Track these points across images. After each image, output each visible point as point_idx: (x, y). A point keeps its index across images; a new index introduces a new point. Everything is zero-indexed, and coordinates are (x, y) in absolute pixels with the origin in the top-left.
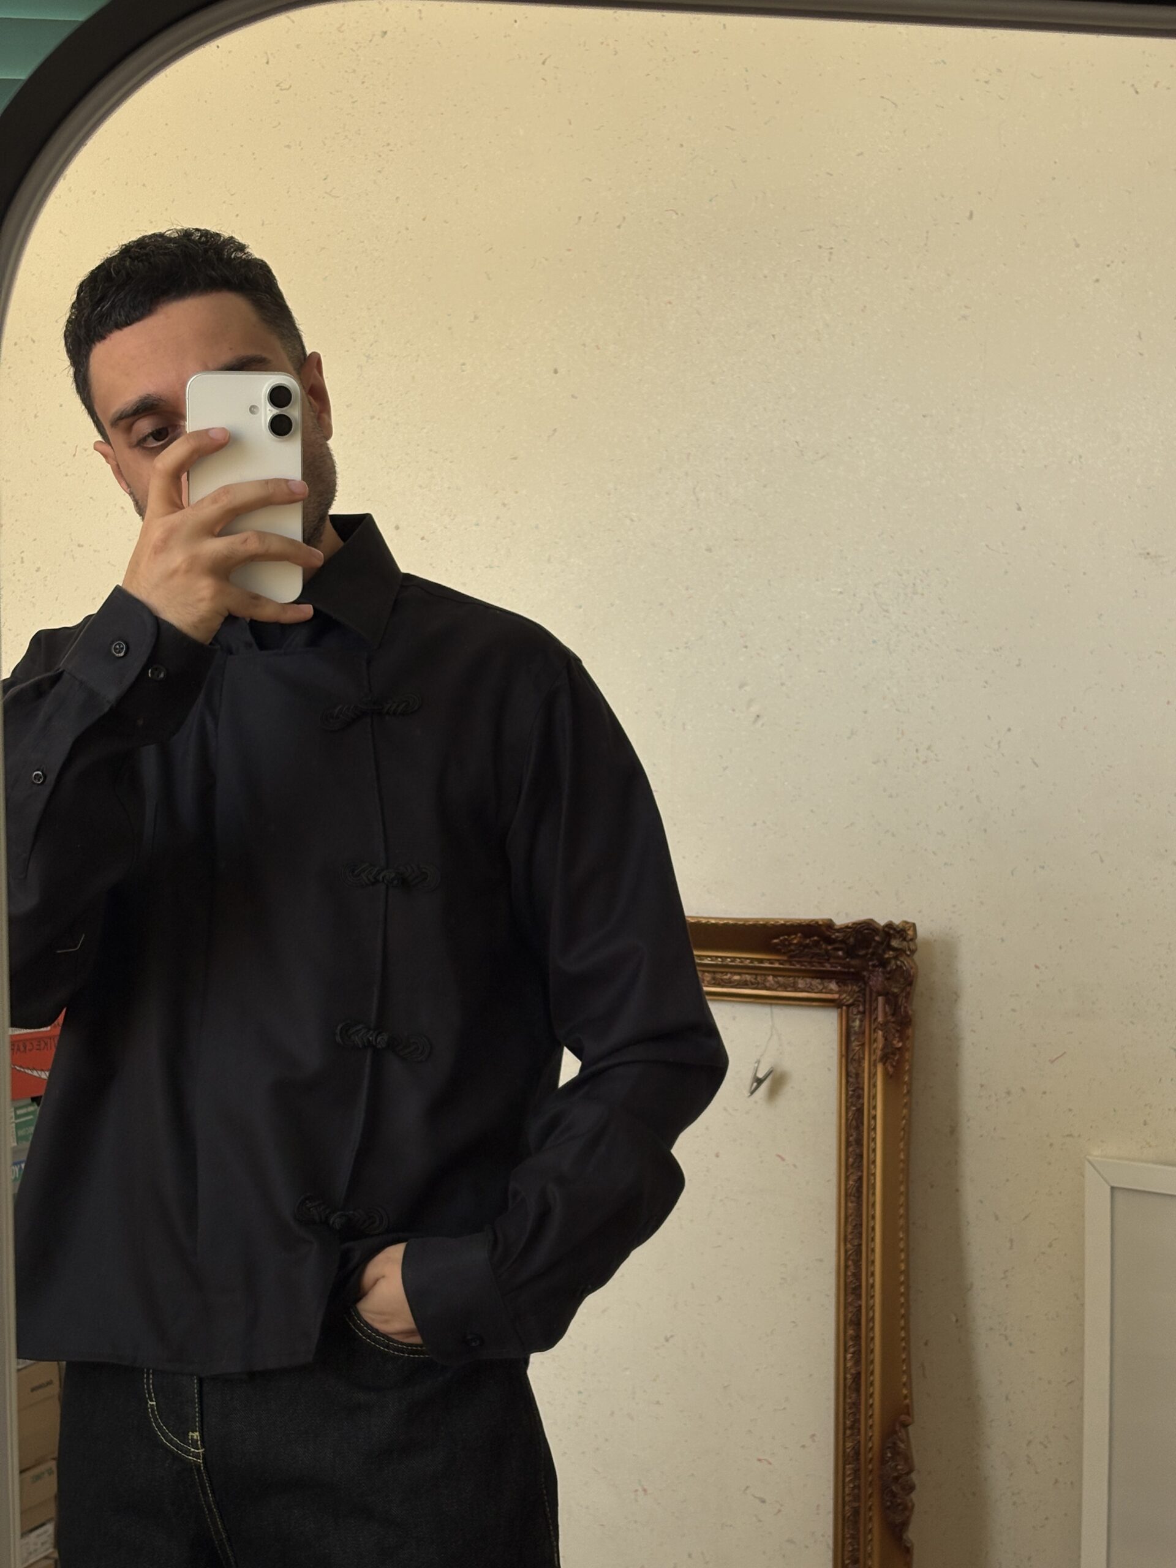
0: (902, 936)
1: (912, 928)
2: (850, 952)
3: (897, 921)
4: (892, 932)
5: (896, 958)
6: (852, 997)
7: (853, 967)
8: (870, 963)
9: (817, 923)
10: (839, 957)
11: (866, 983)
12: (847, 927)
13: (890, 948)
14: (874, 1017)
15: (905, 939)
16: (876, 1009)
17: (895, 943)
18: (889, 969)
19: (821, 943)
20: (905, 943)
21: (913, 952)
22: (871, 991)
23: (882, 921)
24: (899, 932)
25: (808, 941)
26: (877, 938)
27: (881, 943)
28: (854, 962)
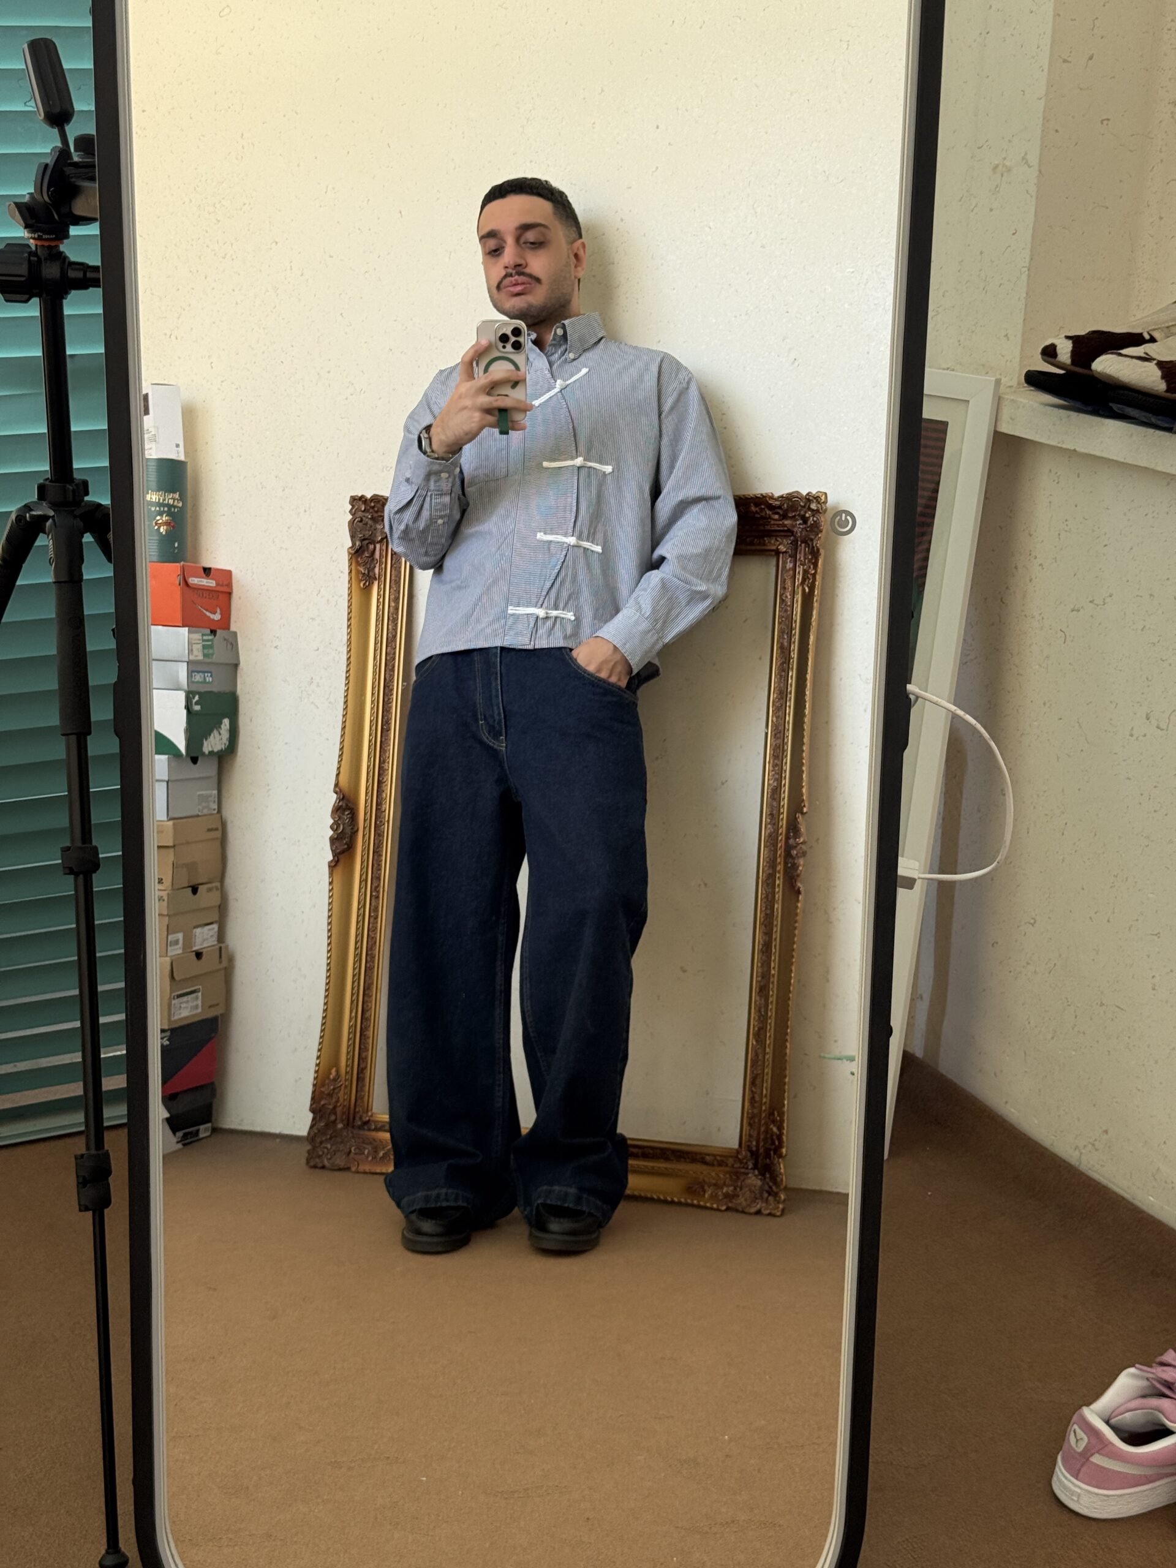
0: (817, 500)
1: (824, 496)
2: (784, 516)
3: (814, 492)
4: (811, 498)
5: (813, 516)
6: (785, 547)
7: (785, 526)
8: (798, 523)
9: (762, 495)
10: (776, 520)
11: (795, 536)
12: (782, 497)
13: (810, 509)
14: (798, 558)
15: (819, 503)
16: (800, 553)
17: (813, 506)
18: (809, 522)
19: (766, 509)
20: (819, 506)
21: (826, 510)
22: (797, 541)
23: (804, 493)
24: (815, 498)
25: (757, 509)
26: (802, 504)
27: (804, 507)
28: (786, 522)
